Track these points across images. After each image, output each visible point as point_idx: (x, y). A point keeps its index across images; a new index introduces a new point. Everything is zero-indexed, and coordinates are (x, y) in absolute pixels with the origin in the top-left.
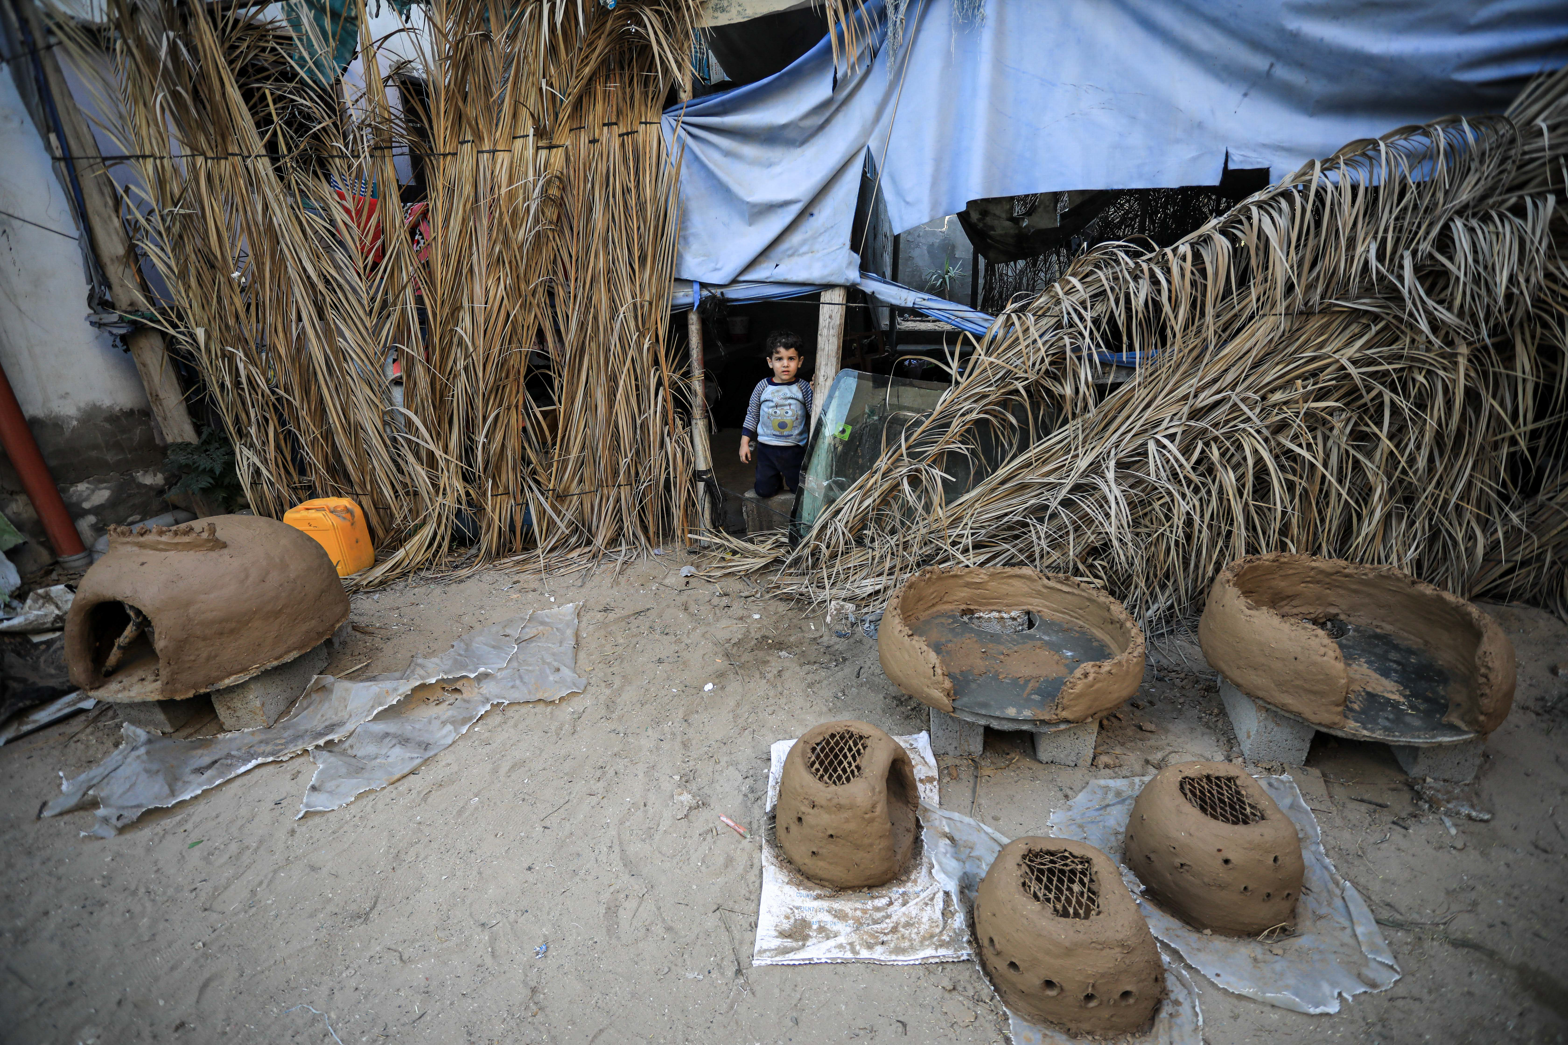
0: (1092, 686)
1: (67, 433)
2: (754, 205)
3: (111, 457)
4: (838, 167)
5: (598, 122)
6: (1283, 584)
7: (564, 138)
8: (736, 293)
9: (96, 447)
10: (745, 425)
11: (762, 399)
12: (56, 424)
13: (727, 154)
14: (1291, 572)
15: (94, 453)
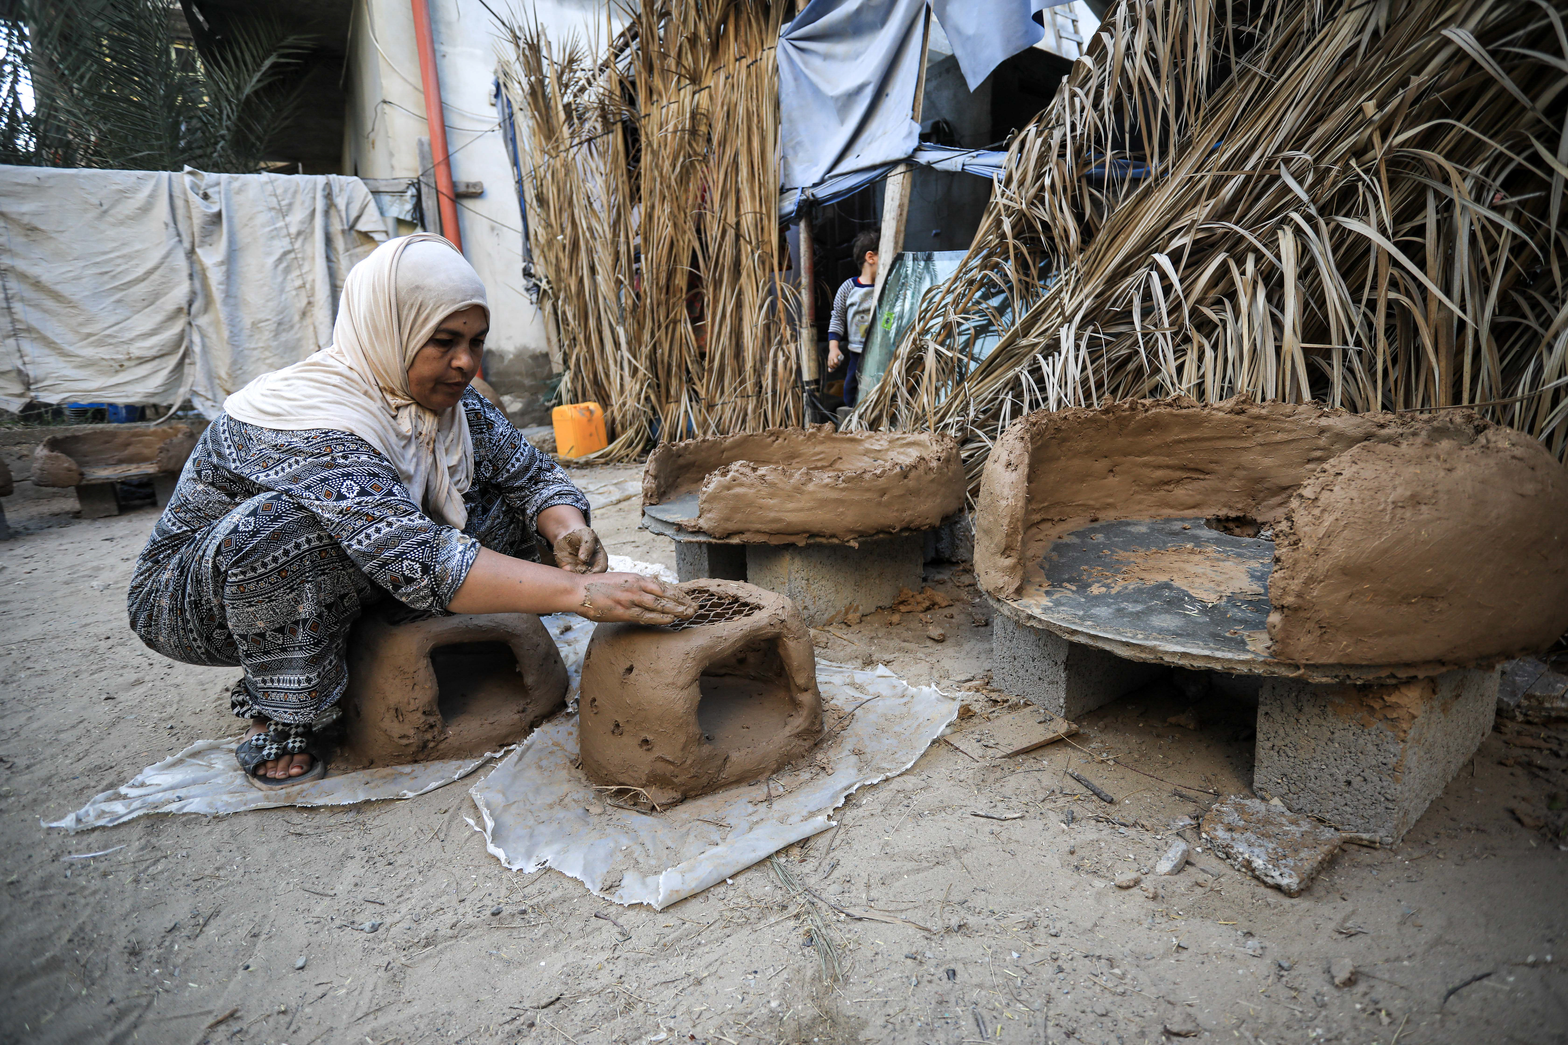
0: (729, 488)
1: (506, 362)
2: (836, 99)
3: (528, 382)
4: (901, 35)
5: (732, 59)
6: (1267, 462)
7: (709, 81)
8: (822, 192)
9: (520, 374)
10: (831, 329)
11: (848, 302)
12: (501, 356)
13: (826, 57)
14: (1280, 437)
15: (518, 378)
